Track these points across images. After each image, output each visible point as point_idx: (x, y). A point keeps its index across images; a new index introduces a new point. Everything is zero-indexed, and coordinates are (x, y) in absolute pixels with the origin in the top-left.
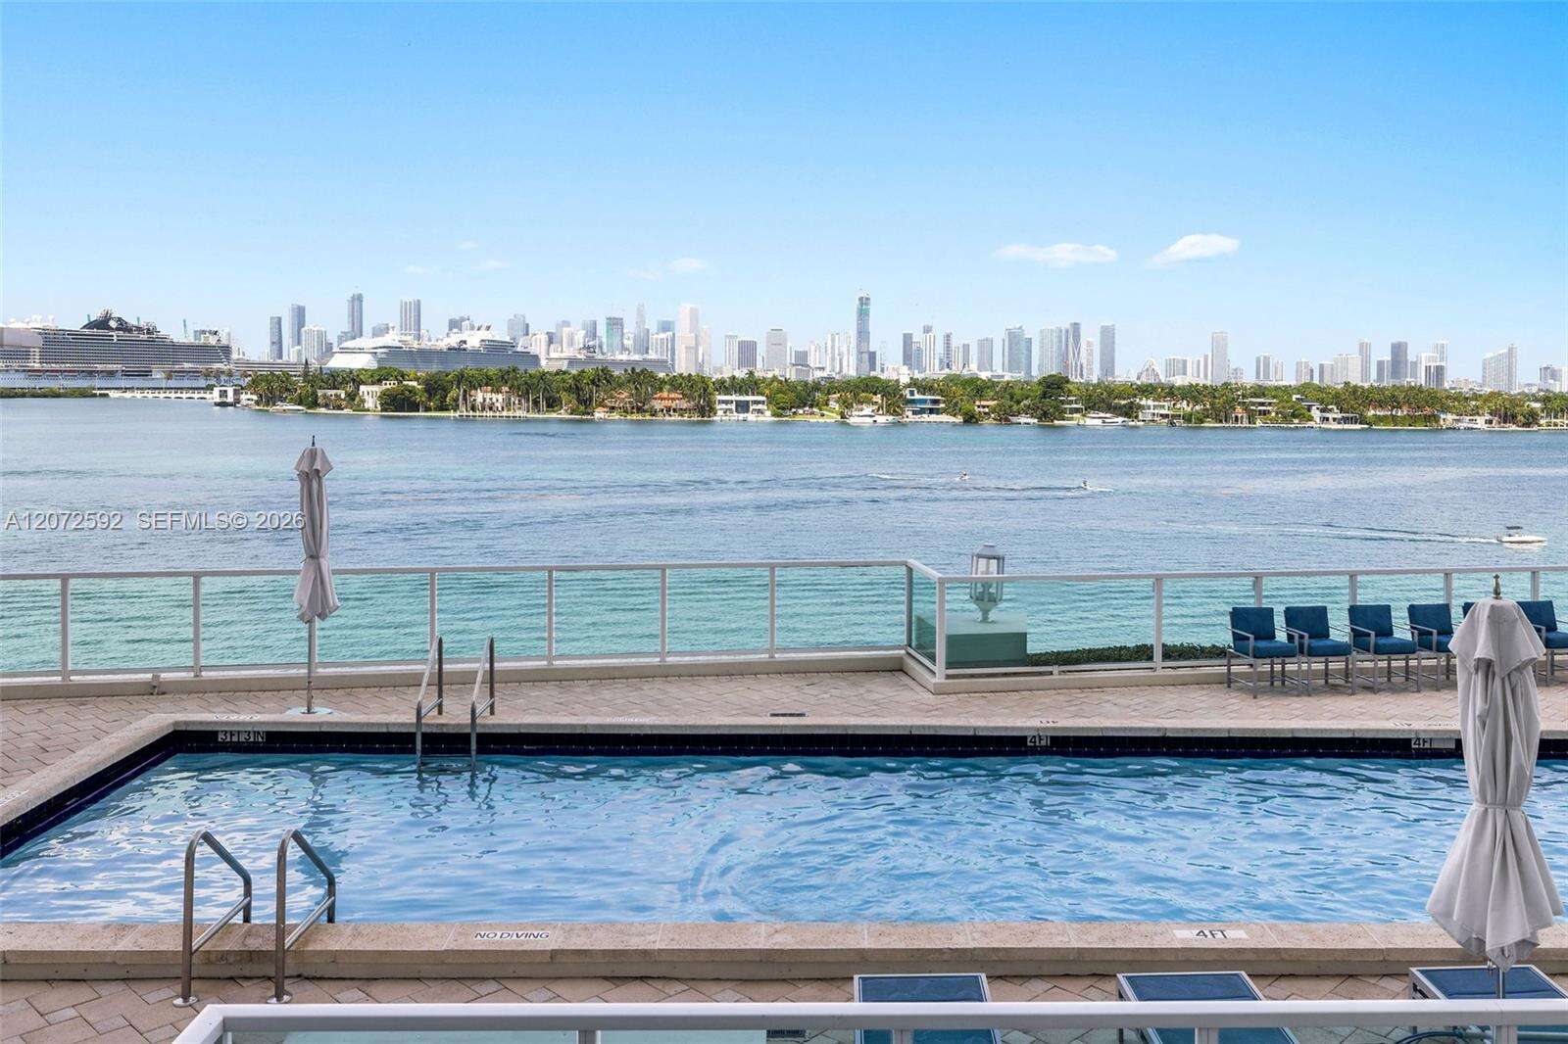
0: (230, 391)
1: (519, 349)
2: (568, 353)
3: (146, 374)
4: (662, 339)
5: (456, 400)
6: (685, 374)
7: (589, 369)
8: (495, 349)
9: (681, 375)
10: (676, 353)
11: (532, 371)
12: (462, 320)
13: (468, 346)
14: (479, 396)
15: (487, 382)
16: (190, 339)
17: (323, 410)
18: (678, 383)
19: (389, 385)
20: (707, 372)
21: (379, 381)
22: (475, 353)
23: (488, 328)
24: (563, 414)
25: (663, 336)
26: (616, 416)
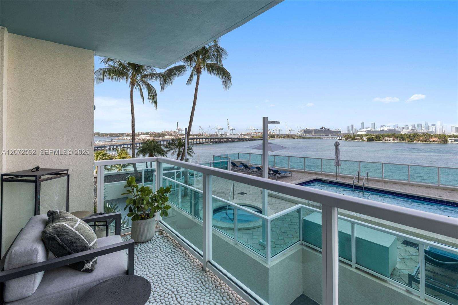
0: (341, 138)
1: (396, 130)
2: (408, 130)
3: (328, 135)
4: (433, 128)
5: (382, 139)
6: (439, 134)
7: (413, 133)
8: (390, 130)
9: (438, 134)
10: (437, 130)
11: (399, 134)
12: (384, 125)
13: (385, 130)
14: (387, 138)
15: (389, 136)
16: (335, 130)
17: (356, 140)
18: (436, 136)
19: (368, 137)
20: (446, 133)
21: (367, 136)
22: (386, 131)
23: (389, 127)
24: (406, 142)
25: (433, 127)
26: (420, 142)
